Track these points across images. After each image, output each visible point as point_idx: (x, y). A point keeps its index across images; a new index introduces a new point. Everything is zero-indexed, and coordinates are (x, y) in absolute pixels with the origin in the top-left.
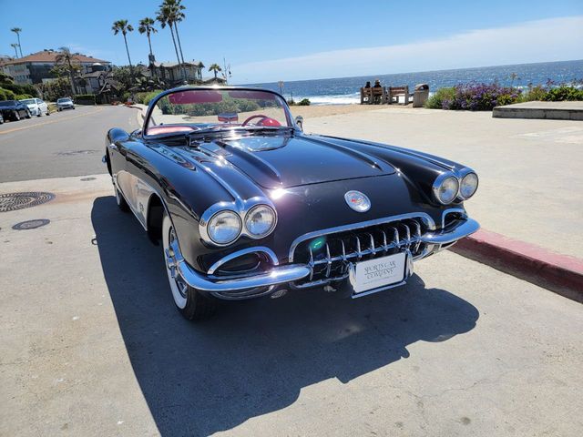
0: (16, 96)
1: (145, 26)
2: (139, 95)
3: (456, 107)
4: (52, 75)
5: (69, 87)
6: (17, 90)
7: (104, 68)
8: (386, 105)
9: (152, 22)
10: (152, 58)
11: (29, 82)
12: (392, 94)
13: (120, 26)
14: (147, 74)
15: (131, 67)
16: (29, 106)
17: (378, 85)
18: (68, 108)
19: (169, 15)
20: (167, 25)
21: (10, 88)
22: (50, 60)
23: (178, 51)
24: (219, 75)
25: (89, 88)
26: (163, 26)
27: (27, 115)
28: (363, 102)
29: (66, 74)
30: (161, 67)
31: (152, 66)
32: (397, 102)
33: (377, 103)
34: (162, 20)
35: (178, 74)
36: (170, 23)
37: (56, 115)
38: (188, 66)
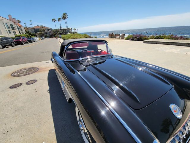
0: (32, 36)
1: (59, 20)
2: (58, 36)
3: (133, 40)
4: (39, 31)
5: (43, 34)
6: (32, 35)
7: (51, 30)
8: (114, 39)
9: (61, 19)
10: (61, 27)
11: (35, 33)
12: (116, 36)
13: (53, 20)
14: (60, 31)
15: (56, 29)
16: (35, 39)
17: (113, 34)
18: (43, 39)
19: (64, 17)
20: (64, 20)
21: (30, 35)
22: (39, 28)
23: (67, 25)
24: (76, 31)
25: (48, 34)
26: (63, 20)
27: (34, 41)
28: (109, 38)
29: (42, 31)
31: (61, 29)
32: (117, 38)
33: (112, 38)
35: (67, 31)
36: (64, 19)
37: (41, 41)
38: (69, 29)
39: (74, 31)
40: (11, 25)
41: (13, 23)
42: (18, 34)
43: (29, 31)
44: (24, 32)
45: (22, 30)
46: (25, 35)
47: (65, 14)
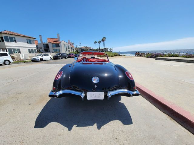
1: (99, 42)
4: (84, 50)
7: (92, 49)
10: (100, 47)
11: (81, 51)
13: (95, 42)
15: (96, 49)
19: (103, 40)
22: (84, 48)
23: (104, 46)
24: (111, 50)
28: (136, 56)
30: (101, 49)
31: (99, 49)
33: (139, 56)
34: (102, 41)
35: (104, 50)
38: (106, 49)
39: (110, 50)
40: (68, 46)
41: (69, 45)
42: (71, 52)
43: (78, 50)
44: (75, 50)
45: (73, 49)
46: (74, 53)
47: (104, 38)
